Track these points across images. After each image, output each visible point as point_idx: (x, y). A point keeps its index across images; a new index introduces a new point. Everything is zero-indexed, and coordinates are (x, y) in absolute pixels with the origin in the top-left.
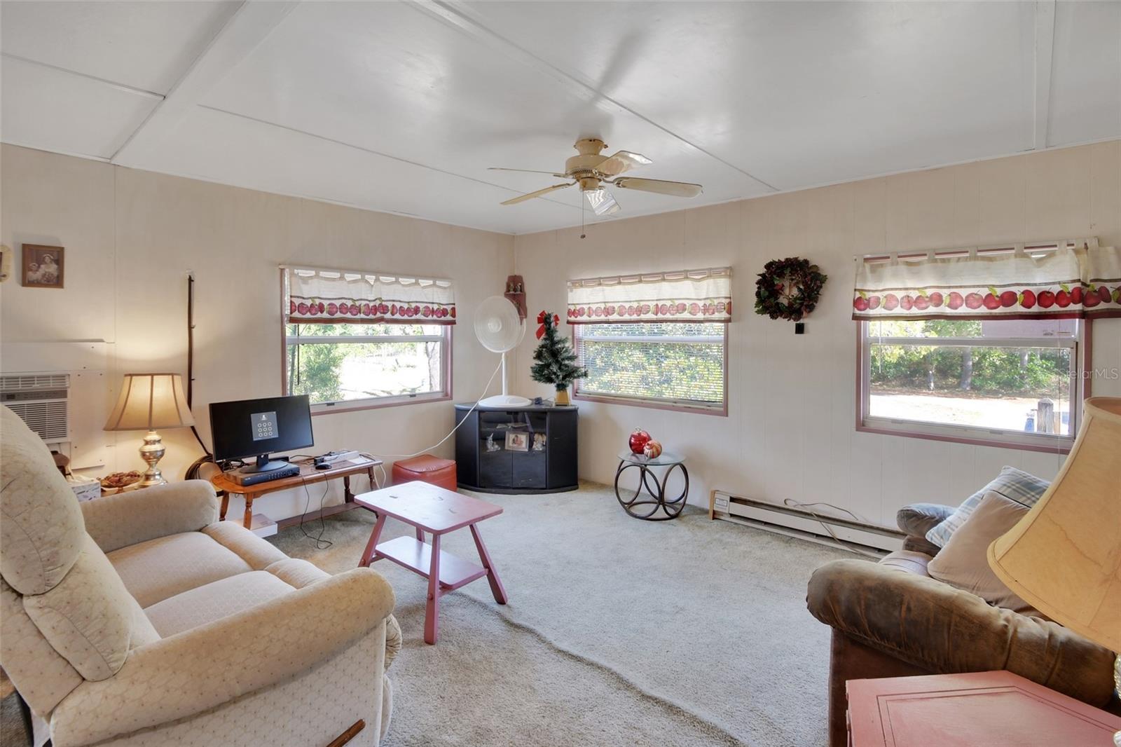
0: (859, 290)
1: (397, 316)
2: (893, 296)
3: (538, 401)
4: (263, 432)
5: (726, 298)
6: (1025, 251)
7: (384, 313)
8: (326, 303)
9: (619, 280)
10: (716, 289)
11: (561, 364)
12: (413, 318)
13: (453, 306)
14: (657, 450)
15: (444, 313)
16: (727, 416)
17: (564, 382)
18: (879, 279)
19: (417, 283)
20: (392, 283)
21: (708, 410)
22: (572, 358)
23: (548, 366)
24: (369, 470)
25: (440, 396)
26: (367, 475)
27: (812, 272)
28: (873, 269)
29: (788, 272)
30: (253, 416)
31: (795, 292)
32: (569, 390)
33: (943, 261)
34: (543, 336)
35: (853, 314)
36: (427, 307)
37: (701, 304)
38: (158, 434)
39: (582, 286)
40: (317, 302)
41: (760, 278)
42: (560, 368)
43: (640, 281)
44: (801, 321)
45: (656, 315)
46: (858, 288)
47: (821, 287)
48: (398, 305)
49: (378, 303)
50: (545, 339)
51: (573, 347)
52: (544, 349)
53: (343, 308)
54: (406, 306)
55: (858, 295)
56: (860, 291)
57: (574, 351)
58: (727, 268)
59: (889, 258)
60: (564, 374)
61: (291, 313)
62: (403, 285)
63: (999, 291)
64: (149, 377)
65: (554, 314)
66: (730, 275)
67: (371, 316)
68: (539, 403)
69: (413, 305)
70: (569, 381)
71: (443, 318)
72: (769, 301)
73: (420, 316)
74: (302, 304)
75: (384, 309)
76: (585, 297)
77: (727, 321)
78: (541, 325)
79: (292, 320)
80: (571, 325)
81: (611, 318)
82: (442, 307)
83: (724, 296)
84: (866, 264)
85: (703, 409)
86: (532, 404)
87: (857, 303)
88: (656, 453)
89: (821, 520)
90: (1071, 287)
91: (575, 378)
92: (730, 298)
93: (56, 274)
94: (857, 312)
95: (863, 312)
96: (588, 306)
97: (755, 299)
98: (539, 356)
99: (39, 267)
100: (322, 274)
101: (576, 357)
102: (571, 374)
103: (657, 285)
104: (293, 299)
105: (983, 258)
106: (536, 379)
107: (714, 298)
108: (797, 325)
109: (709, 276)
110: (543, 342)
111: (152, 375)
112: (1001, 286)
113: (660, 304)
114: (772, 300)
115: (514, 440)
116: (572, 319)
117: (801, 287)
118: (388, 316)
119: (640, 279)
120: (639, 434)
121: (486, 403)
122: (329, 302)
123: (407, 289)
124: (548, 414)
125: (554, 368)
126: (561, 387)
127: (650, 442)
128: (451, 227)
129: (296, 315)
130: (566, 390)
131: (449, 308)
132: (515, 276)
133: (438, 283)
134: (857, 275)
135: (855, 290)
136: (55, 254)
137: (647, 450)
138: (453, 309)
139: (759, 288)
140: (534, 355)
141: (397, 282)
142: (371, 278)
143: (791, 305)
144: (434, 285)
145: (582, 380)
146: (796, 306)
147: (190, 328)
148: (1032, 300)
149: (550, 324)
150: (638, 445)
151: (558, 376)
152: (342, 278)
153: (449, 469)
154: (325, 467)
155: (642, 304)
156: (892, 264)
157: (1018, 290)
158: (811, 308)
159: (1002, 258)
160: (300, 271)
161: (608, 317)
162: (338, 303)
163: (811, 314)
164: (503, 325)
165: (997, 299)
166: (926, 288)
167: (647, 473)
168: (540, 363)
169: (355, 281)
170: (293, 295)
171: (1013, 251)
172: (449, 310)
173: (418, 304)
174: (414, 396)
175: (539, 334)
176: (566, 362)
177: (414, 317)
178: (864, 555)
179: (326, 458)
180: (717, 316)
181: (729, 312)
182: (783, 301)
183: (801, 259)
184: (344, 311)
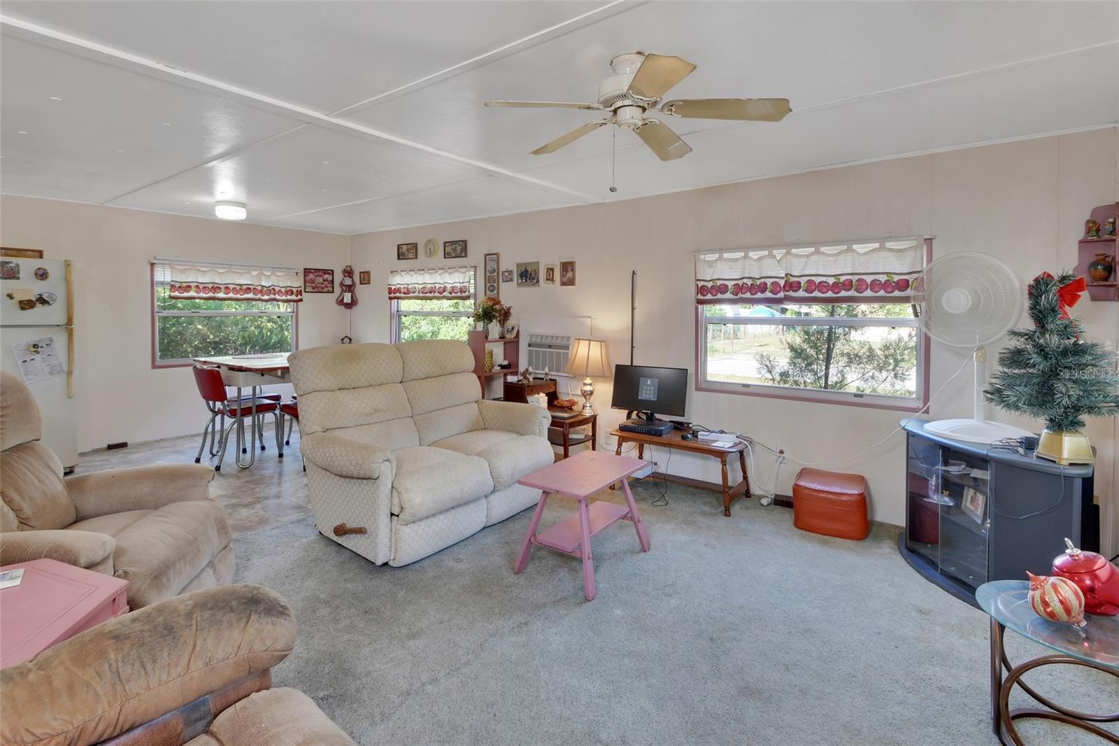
4: (650, 394)
8: (730, 284)
12: (839, 296)
13: (917, 275)
15: (902, 286)
19: (851, 250)
20: (812, 254)
25: (912, 404)
30: (642, 379)
38: (591, 379)
40: (719, 283)
48: (815, 280)
62: (826, 255)
64: (588, 342)
67: (779, 295)
71: (896, 294)
73: (851, 292)
74: (704, 286)
82: (898, 277)
93: (572, 277)
99: (567, 274)
100: (726, 255)
104: (698, 282)
111: (590, 340)
115: (972, 497)
122: (733, 283)
124: (993, 464)
129: (699, 296)
131: (912, 278)
133: (890, 244)
136: (572, 266)
138: (918, 279)
141: (817, 252)
142: (779, 252)
144: (882, 248)
147: (633, 309)
152: (746, 257)
153: (853, 498)
160: (707, 256)
169: (760, 259)
172: (911, 281)
174: (861, 396)
184: (744, 291)
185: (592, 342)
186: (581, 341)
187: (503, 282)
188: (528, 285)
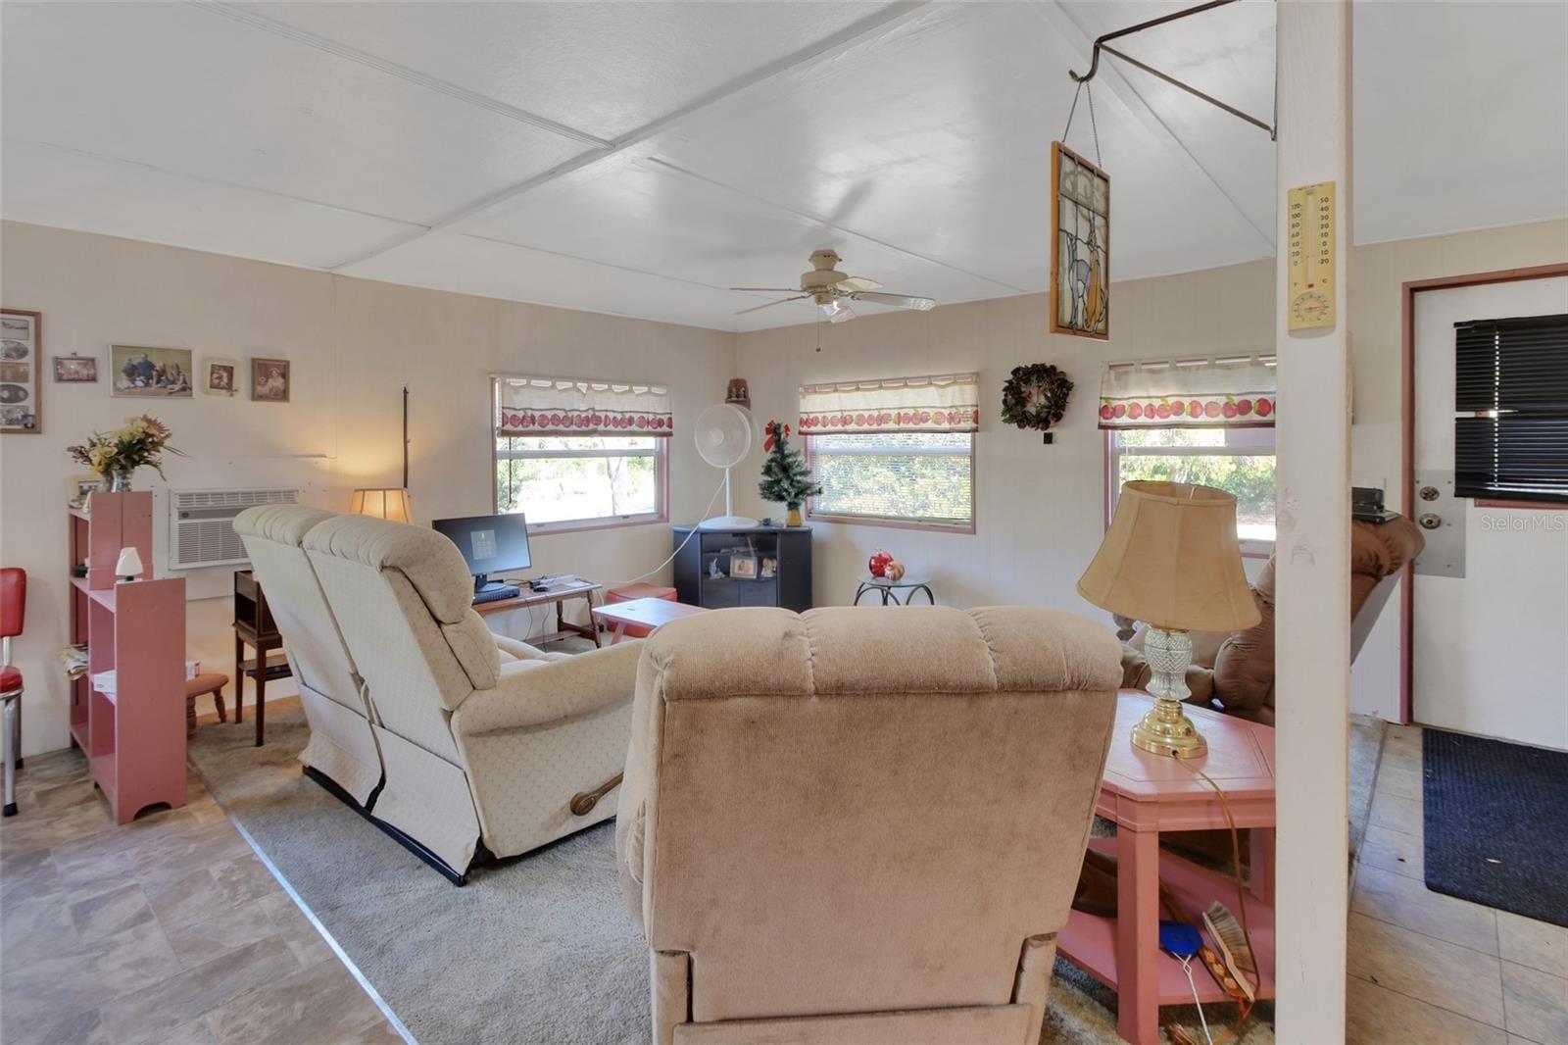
0: (1104, 398)
1: (610, 428)
2: (1138, 405)
3: (767, 522)
4: (482, 551)
5: (972, 406)
6: (1261, 359)
7: (598, 424)
8: (537, 414)
9: (857, 386)
10: (960, 397)
11: (792, 481)
12: (626, 430)
13: (669, 416)
14: (899, 572)
15: (660, 423)
16: (975, 533)
17: (796, 500)
18: (1125, 388)
19: (631, 391)
20: (605, 391)
22: (805, 473)
23: (778, 482)
24: (588, 594)
25: (654, 518)
26: (586, 600)
27: (1059, 379)
28: (1118, 377)
29: (1034, 378)
30: (473, 534)
31: (1043, 400)
32: (802, 509)
33: (1184, 368)
34: (773, 448)
35: (1099, 423)
36: (643, 418)
37: (946, 412)
39: (815, 392)
40: (529, 413)
41: (1007, 384)
42: (791, 484)
43: (881, 387)
44: (1048, 431)
45: (899, 424)
46: (1103, 396)
47: (1067, 395)
48: (611, 415)
49: (590, 413)
50: (775, 452)
51: (806, 461)
52: (773, 464)
53: (555, 420)
54: (619, 416)
55: (1104, 403)
56: (1106, 399)
57: (806, 466)
58: (973, 374)
59: (1132, 365)
60: (796, 491)
61: (503, 425)
62: (617, 393)
63: (1236, 400)
64: (382, 492)
65: (784, 424)
66: (976, 382)
67: (583, 428)
68: (768, 525)
69: (627, 415)
70: (802, 499)
71: (659, 430)
72: (1016, 410)
73: (634, 428)
74: (515, 416)
75: (597, 420)
76: (818, 404)
77: (974, 431)
78: (769, 436)
79: (505, 433)
80: (803, 437)
81: (849, 428)
82: (658, 417)
83: (970, 404)
84: (1111, 372)
85: (950, 527)
86: (760, 526)
87: (1103, 411)
88: (897, 575)
91: (808, 495)
92: (977, 406)
93: (282, 388)
94: (1103, 421)
95: (1107, 421)
96: (822, 415)
97: (1002, 407)
98: (768, 471)
99: (267, 381)
100: (534, 382)
101: (810, 472)
102: (804, 490)
103: (900, 391)
104: (505, 411)
105: (1221, 366)
106: (765, 497)
107: (961, 406)
108: (1045, 434)
109: (955, 383)
110: (773, 456)
111: (384, 490)
112: (1238, 395)
113: (902, 412)
114: (1019, 408)
115: (740, 566)
116: (805, 429)
117: (1049, 395)
118: (601, 427)
119: (880, 384)
120: (880, 555)
121: (708, 525)
122: (540, 413)
123: (619, 397)
124: (778, 536)
125: (785, 484)
126: (793, 506)
127: (891, 563)
128: (667, 325)
129: (509, 427)
130: (798, 509)
131: (665, 418)
132: (738, 380)
133: (653, 390)
134: (1102, 382)
135: (1101, 398)
136: (282, 368)
137: (888, 572)
138: (670, 419)
139: (1006, 395)
140: (763, 470)
141: (610, 390)
142: (583, 386)
143: (1038, 414)
144: (649, 392)
145: (816, 498)
146: (1043, 415)
147: (406, 442)
148: (1267, 408)
149: (779, 435)
150: (878, 567)
151: (789, 494)
152: (553, 386)
154: (543, 590)
155: (883, 412)
156: (1136, 371)
157: (1253, 399)
158: (1058, 417)
159: (1239, 365)
160: (511, 380)
161: (844, 424)
162: (549, 414)
163: (1059, 423)
164: (725, 438)
165: (1234, 407)
166: (1167, 396)
167: (889, 597)
168: (770, 479)
169: (567, 390)
170: (505, 406)
171: (1248, 360)
172: (665, 420)
173: (632, 414)
174: (627, 517)
175: (767, 447)
176: (799, 478)
177: (629, 428)
179: (542, 581)
180: (963, 425)
181: (976, 421)
182: (1031, 409)
183: (1048, 365)
184: (556, 423)
185: (387, 492)
186: (366, 493)
187: (60, 379)
188: (154, 394)
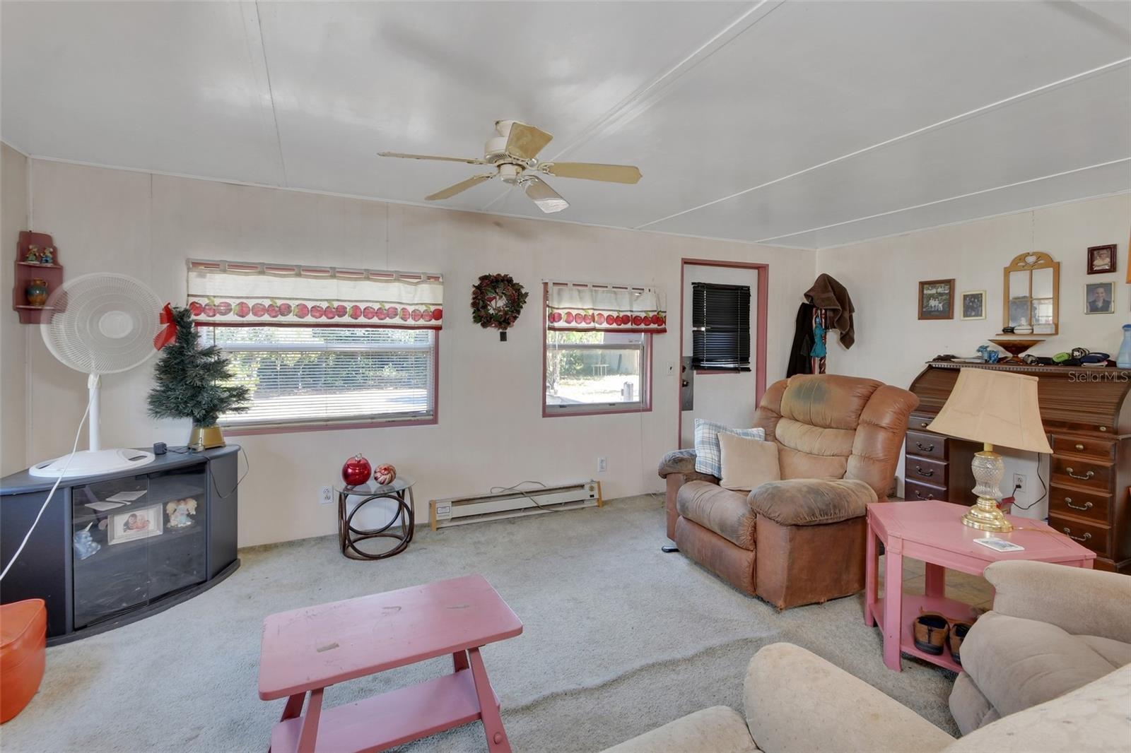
21: (415, 421)
89: (529, 495)
90: (651, 314)
178: (557, 511)
